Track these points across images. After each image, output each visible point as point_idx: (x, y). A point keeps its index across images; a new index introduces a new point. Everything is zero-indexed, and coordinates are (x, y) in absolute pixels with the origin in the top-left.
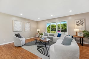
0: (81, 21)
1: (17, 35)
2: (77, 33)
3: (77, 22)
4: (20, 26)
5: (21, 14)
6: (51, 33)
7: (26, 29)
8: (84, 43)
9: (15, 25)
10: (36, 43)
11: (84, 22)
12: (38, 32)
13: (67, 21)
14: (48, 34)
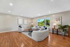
0: (59, 18)
1: (19, 26)
2: (55, 26)
3: (56, 19)
4: (22, 21)
5: (22, 15)
6: (40, 26)
7: (25, 23)
8: (58, 33)
9: (19, 21)
10: (29, 31)
11: (60, 18)
12: (32, 25)
13: (50, 18)
14: (38, 26)
